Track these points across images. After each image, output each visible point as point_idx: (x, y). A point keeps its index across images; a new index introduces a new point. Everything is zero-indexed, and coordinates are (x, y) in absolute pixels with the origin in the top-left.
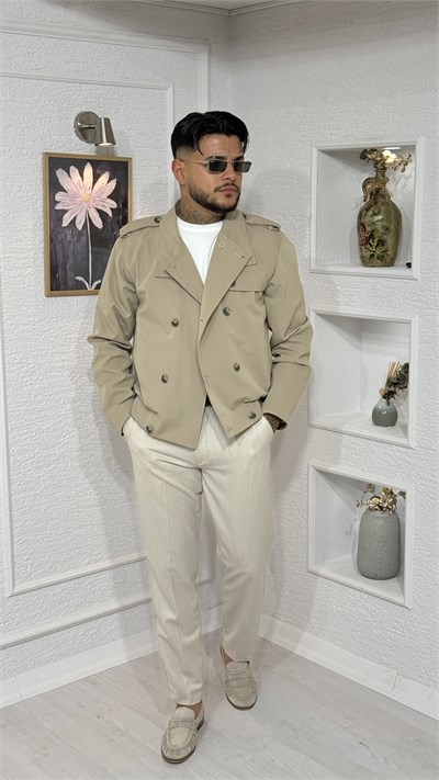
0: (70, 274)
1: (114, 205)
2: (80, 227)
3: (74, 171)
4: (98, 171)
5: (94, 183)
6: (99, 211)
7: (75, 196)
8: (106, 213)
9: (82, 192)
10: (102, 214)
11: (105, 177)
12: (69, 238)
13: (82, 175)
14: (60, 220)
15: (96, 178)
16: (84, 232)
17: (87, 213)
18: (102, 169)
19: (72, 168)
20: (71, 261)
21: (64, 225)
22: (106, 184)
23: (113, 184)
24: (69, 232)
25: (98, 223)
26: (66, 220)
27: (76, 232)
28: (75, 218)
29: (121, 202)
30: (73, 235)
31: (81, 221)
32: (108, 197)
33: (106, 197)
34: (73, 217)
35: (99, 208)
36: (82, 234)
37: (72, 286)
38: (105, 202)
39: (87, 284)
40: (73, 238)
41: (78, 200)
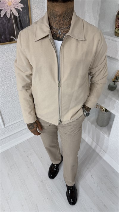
0: (7, 36)
1: (22, 6)
2: (8, 16)
6: (16, 9)
7: (4, 3)
8: (19, 10)
9: (8, 1)
12: (5, 21)
16: (11, 18)
17: (11, 10)
20: (7, 31)
21: (1, 16)
24: (4, 19)
26: (2, 14)
27: (7, 19)
28: (6, 13)
29: (25, 4)
30: (6, 20)
31: (9, 14)
32: (19, 2)
33: (18, 3)
34: (5, 12)
35: (16, 8)
36: (10, 20)
37: (9, 40)
38: (18, 5)
39: (15, 39)
40: (6, 21)
41: (6, 4)
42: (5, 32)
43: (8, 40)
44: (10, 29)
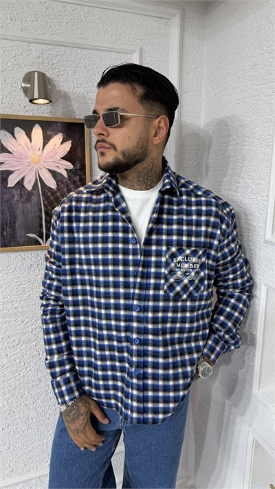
0: (20, 232)
1: (70, 166)
2: (29, 186)
3: (20, 133)
4: (49, 133)
5: (44, 145)
6: (50, 171)
7: (21, 158)
9: (30, 153)
10: (54, 174)
11: (58, 138)
12: (16, 197)
13: (29, 136)
14: (5, 180)
15: (46, 139)
16: (35, 192)
17: (38, 173)
18: (53, 130)
19: (17, 130)
20: (20, 219)
21: (8, 186)
22: (59, 145)
23: (68, 146)
24: (16, 193)
25: (51, 183)
26: (12, 181)
27: (25, 191)
28: (23, 179)
29: (78, 162)
30: (21, 196)
31: (30, 181)
32: (62, 158)
33: (59, 158)
34: (21, 177)
35: (51, 169)
36: (33, 195)
37: (24, 242)
38: (58, 163)
39: (40, 240)
40: (21, 198)
41: (26, 161)
42: (15, 222)
43: (21, 242)
44: (30, 216)
